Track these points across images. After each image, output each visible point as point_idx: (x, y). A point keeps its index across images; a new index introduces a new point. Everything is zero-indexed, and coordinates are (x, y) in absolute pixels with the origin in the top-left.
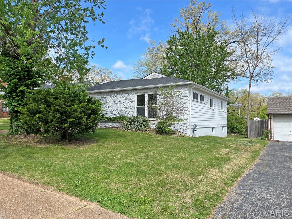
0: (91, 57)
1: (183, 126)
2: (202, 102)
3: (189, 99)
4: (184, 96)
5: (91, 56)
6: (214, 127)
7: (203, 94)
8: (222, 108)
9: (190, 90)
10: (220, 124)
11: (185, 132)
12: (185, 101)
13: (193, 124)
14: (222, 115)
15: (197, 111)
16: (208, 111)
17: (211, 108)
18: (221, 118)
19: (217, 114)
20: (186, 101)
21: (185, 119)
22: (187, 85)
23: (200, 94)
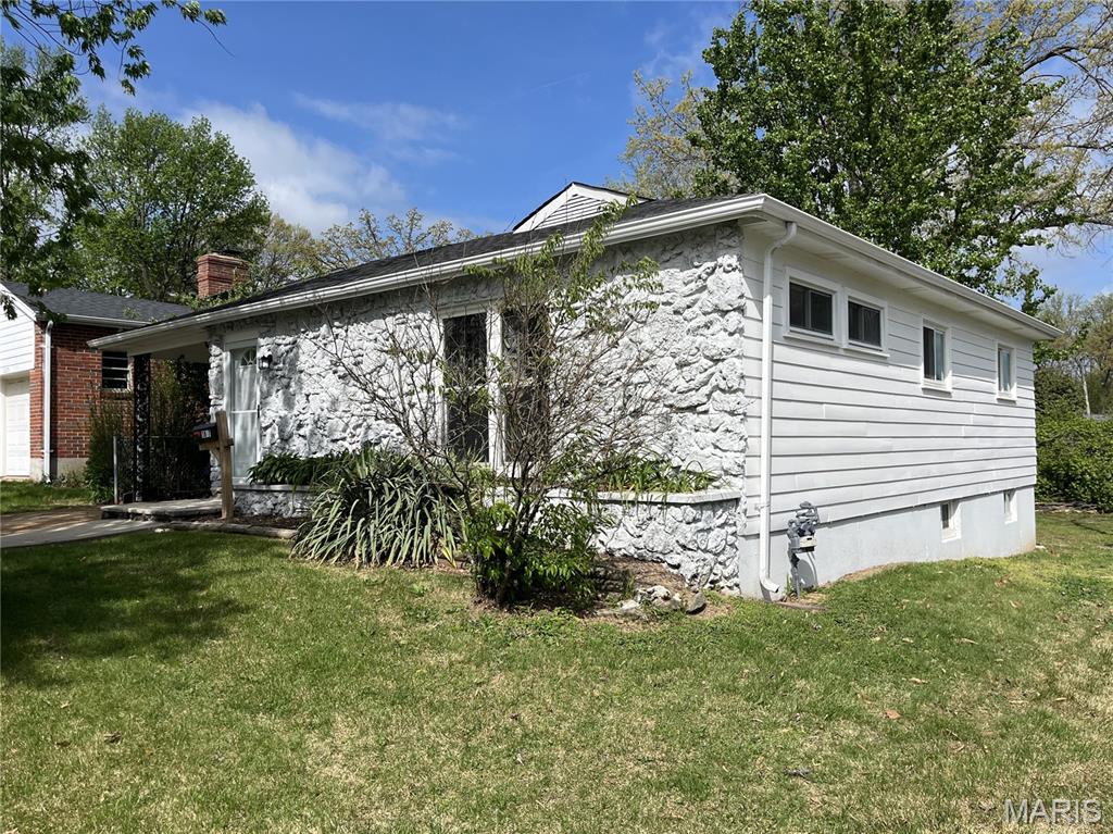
0: (126, 84)
1: (701, 525)
2: (867, 348)
3: (751, 328)
4: (717, 310)
5: (125, 77)
6: (956, 501)
7: (866, 299)
8: (1006, 382)
9: (761, 265)
10: (994, 475)
11: (718, 569)
12: (721, 345)
13: (795, 501)
14: (1002, 422)
15: (823, 411)
16: (909, 402)
17: (933, 384)
18: (1000, 443)
19: (972, 419)
20: (730, 342)
21: (726, 472)
22: (731, 228)
23: (849, 297)
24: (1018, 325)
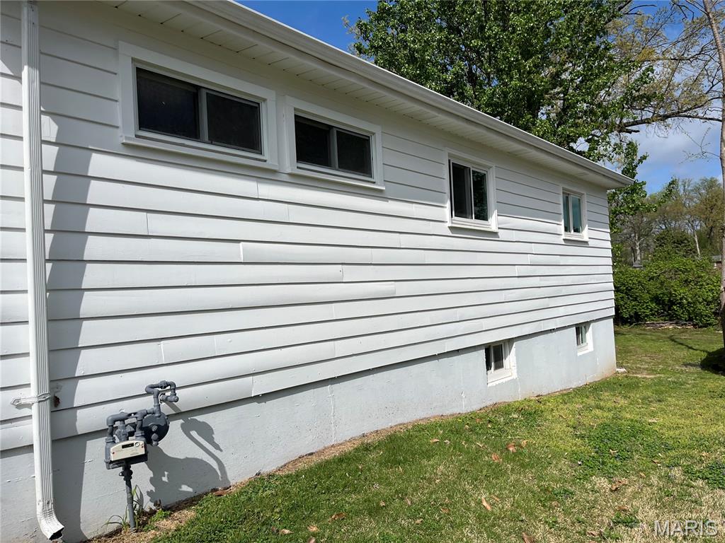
6: (510, 341)
14: (571, 261)
23: (295, 109)
24: (580, 170)
